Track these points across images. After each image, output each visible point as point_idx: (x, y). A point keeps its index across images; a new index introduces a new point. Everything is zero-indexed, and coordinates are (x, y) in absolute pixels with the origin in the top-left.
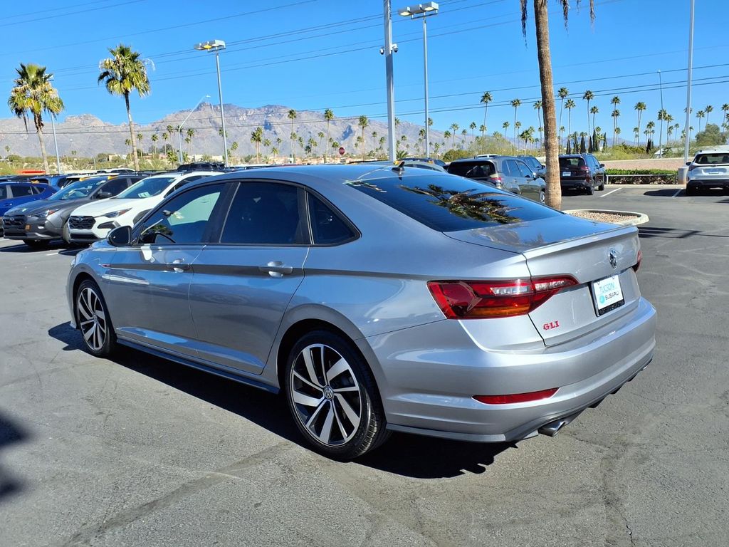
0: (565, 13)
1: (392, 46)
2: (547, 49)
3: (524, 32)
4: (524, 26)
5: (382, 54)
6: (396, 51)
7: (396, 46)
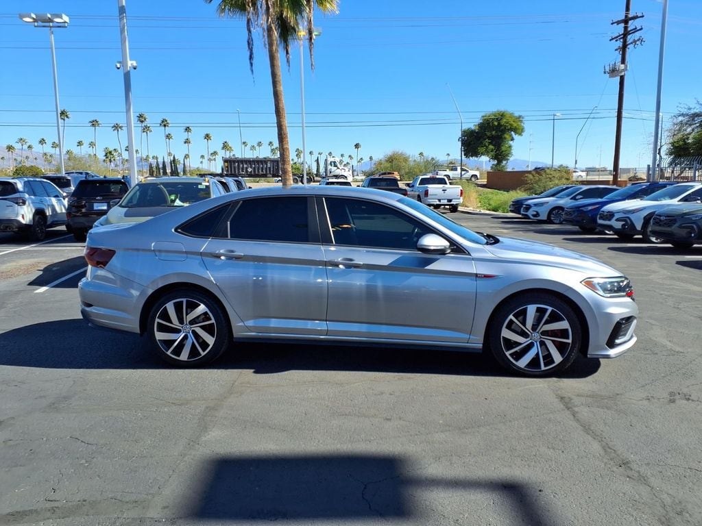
0: (288, 61)
1: (131, 63)
2: (281, 88)
3: (252, 71)
4: (251, 64)
5: (118, 68)
6: (135, 69)
7: (135, 64)
